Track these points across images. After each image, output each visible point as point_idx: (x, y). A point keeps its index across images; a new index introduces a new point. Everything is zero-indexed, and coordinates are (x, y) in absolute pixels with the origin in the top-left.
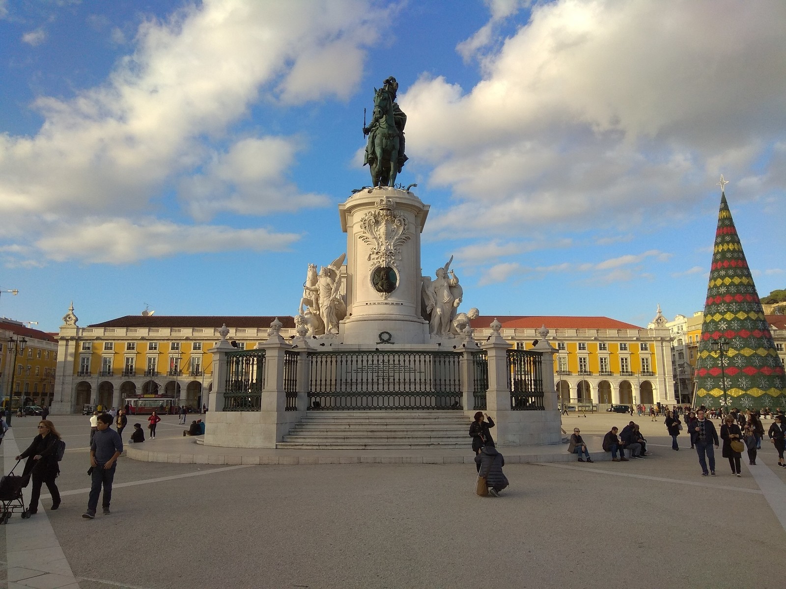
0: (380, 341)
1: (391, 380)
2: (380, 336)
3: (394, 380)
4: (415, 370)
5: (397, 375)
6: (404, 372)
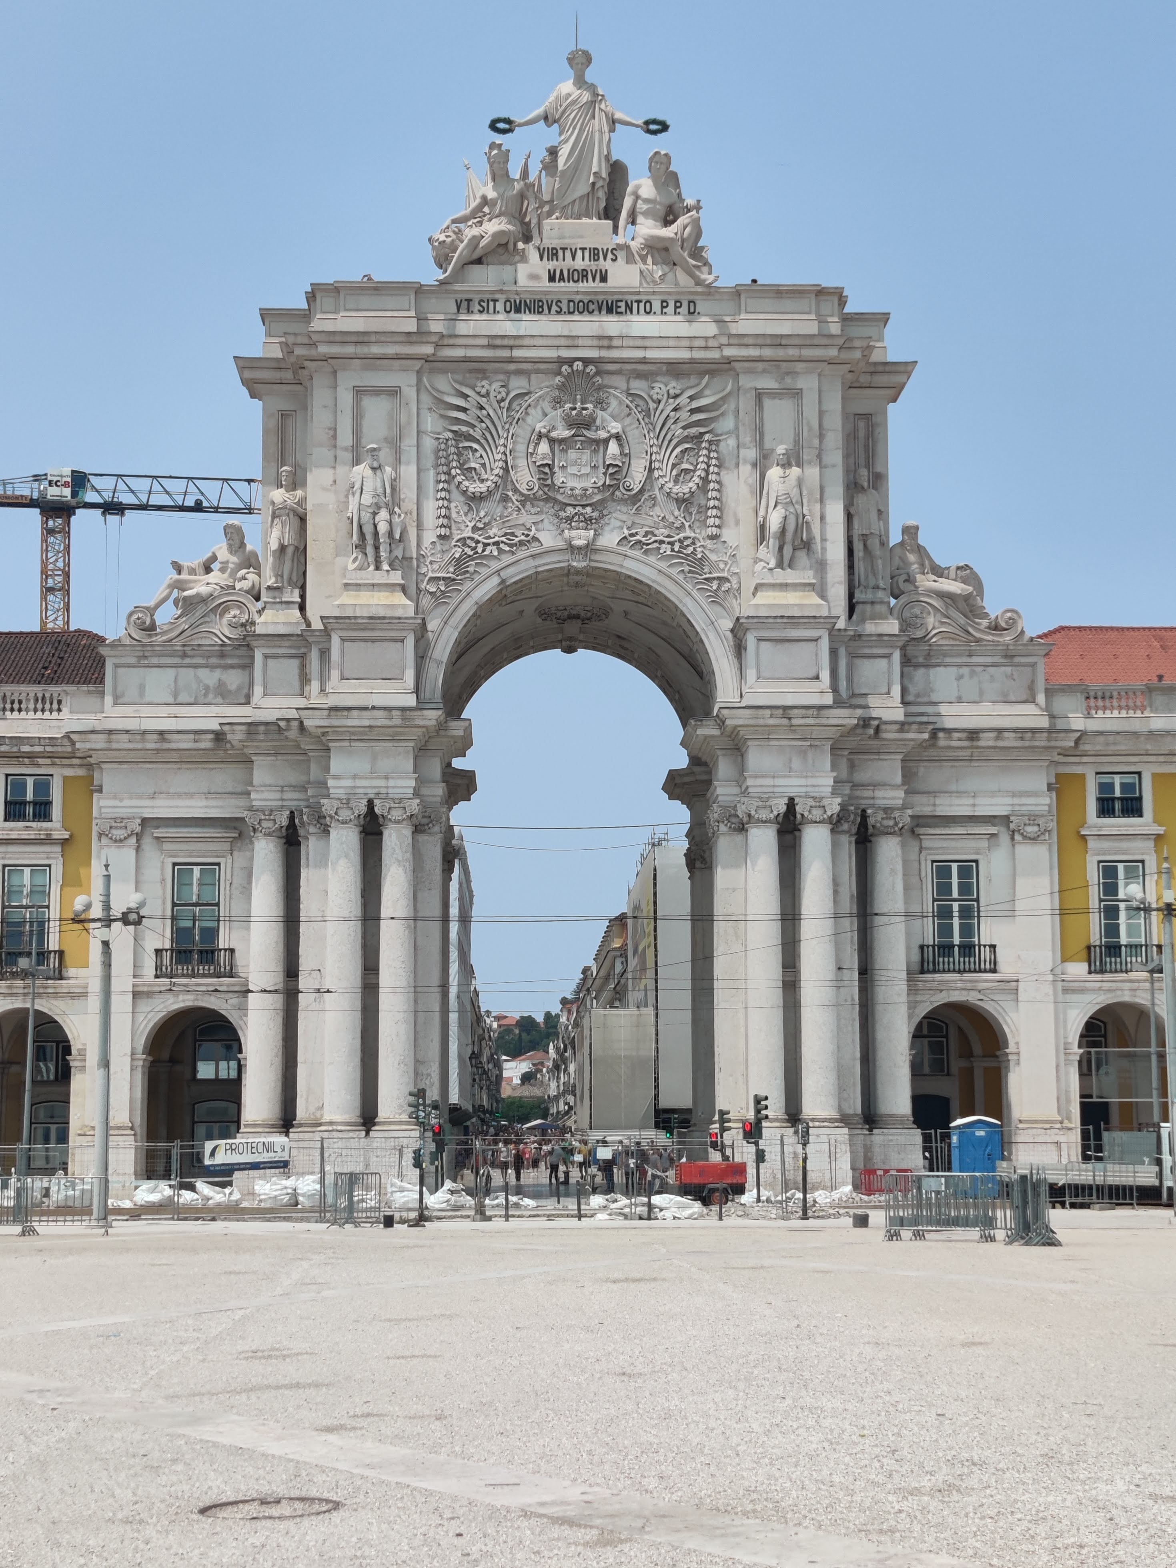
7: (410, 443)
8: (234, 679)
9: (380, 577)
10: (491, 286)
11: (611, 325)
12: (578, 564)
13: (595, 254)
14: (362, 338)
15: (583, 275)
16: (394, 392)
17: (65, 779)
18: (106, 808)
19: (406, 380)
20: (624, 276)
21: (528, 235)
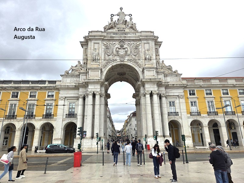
7: (100, 49)
8: (78, 79)
9: (96, 64)
10: (111, 32)
11: (126, 35)
12: (122, 63)
13: (123, 28)
14: (95, 36)
15: (122, 30)
16: (98, 43)
17: (56, 92)
18: (60, 95)
19: (100, 42)
20: (127, 30)
21: (115, 27)
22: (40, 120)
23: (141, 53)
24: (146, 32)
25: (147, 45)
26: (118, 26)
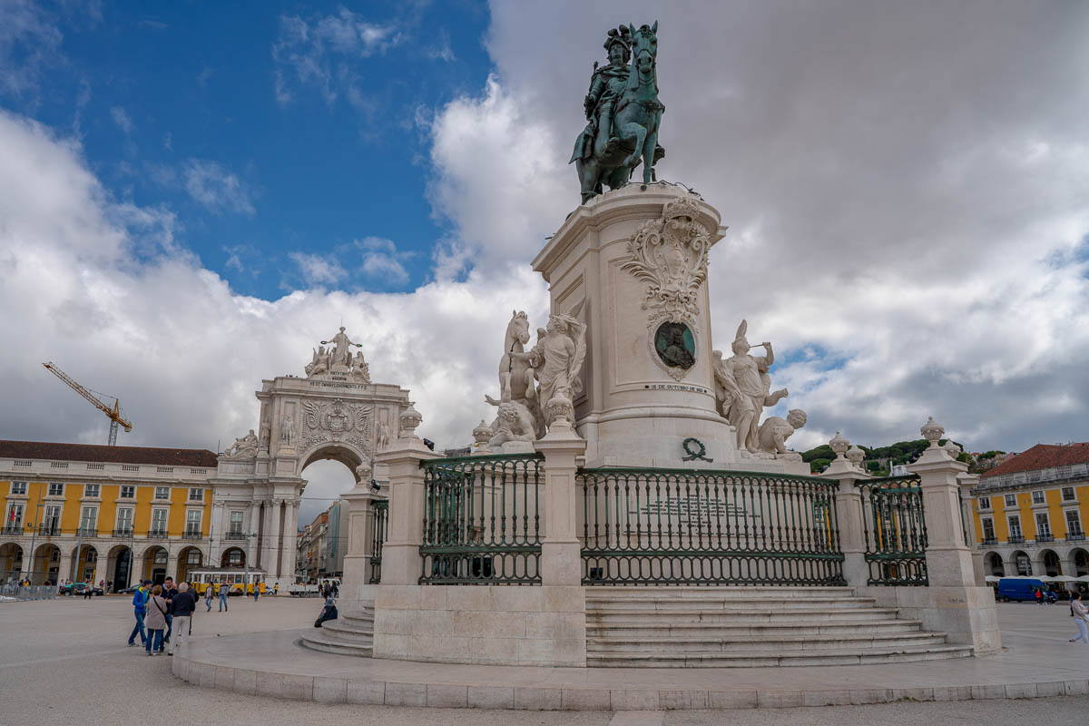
0: (687, 456)
1: (705, 530)
2: (685, 445)
3: (709, 527)
4: (745, 512)
5: (714, 520)
6: (728, 516)
7: (297, 415)
8: (250, 467)
9: (289, 447)
10: (319, 379)
11: (347, 391)
12: (336, 445)
13: (344, 374)
14: (288, 390)
15: (341, 379)
16: (294, 403)
17: (206, 491)
18: (216, 498)
19: (298, 401)
20: (350, 379)
21: (328, 368)
22: (177, 541)
23: (372, 427)
24: (385, 386)
25: (386, 411)
26: (334, 368)
